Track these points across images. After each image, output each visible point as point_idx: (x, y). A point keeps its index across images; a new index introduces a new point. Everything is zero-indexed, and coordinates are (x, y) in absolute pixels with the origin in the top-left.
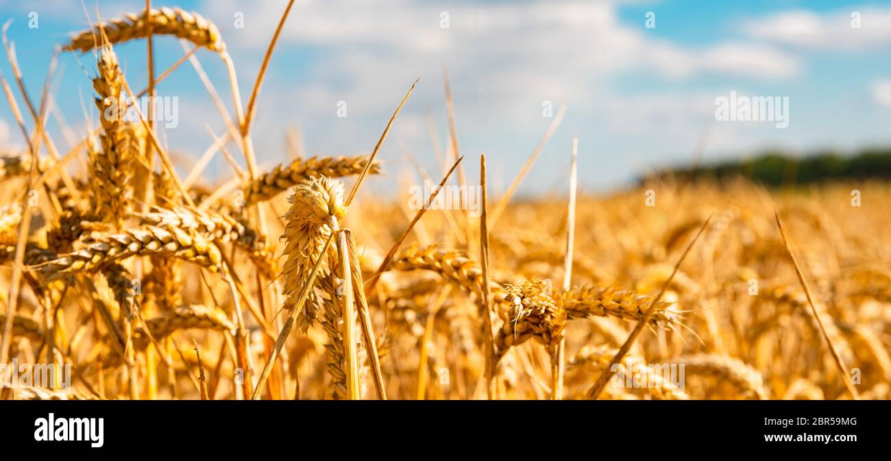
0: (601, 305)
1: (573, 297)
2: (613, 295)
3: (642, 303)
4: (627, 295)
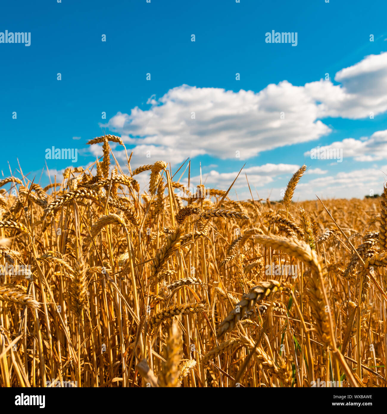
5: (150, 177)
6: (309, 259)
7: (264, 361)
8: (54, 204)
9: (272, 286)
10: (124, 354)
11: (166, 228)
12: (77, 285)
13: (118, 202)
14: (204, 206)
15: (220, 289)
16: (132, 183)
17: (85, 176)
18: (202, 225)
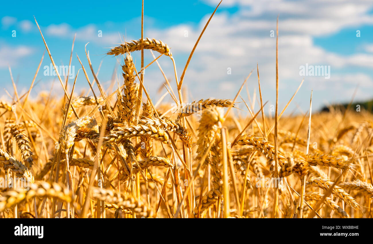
0: (322, 161)
1: (311, 157)
2: (327, 157)
3: (339, 161)
4: (333, 157)
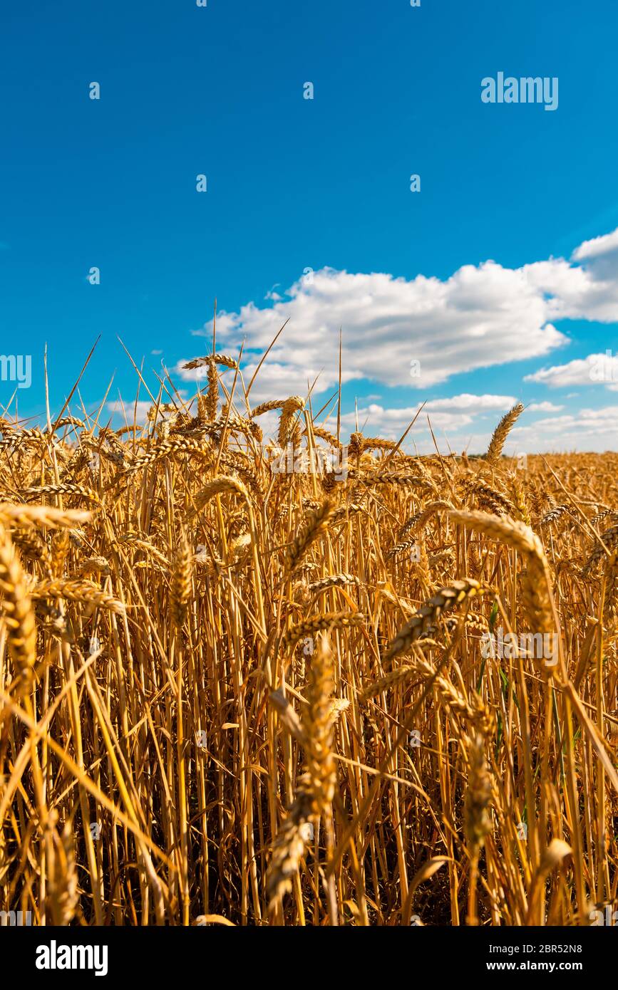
5: (279, 420)
6: (529, 549)
7: (452, 700)
8: (142, 460)
9: (468, 588)
10: (241, 687)
11: (305, 500)
12: (179, 581)
13: (233, 458)
14: (361, 465)
15: (387, 592)
16: (251, 428)
17: (180, 415)
18: (358, 495)
